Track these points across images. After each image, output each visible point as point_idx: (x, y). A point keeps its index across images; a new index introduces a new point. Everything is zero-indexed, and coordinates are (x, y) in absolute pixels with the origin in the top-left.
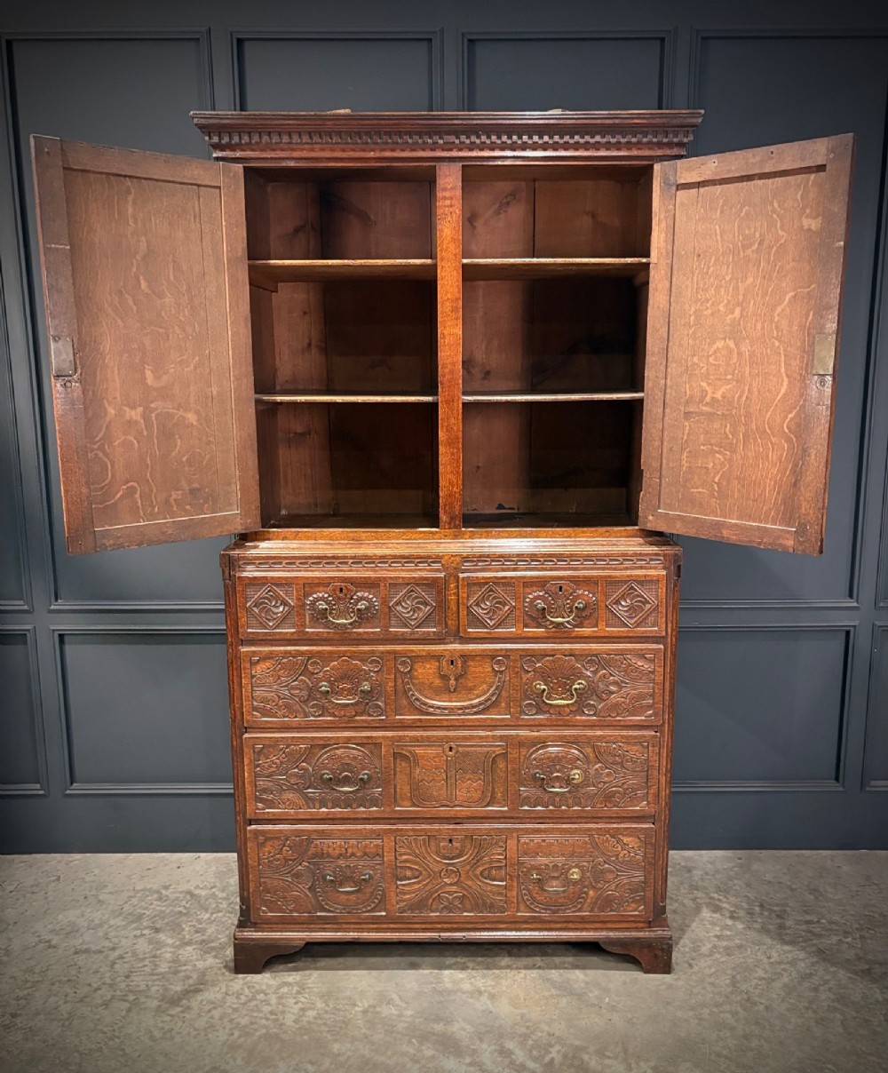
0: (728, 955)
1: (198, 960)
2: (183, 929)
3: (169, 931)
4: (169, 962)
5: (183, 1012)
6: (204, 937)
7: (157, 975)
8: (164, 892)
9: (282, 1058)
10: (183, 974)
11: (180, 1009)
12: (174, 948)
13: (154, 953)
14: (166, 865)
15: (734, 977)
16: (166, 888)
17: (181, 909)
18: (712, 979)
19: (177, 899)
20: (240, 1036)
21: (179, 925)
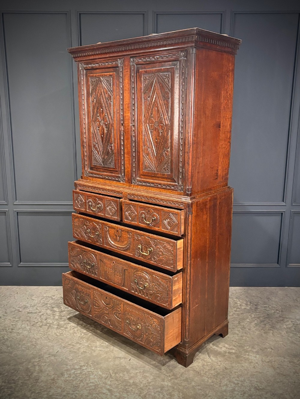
0: (238, 315)
1: (67, 315)
2: (61, 307)
3: (57, 308)
4: (58, 316)
5: (65, 329)
6: (68, 310)
7: (55, 319)
8: (53, 297)
9: (98, 341)
10: (63, 319)
11: (64, 328)
12: (60, 312)
13: (53, 313)
14: (52, 290)
15: (239, 321)
16: (54, 296)
17: (60, 302)
18: (232, 322)
19: (58, 299)
20: (84, 335)
21: (60, 306)
